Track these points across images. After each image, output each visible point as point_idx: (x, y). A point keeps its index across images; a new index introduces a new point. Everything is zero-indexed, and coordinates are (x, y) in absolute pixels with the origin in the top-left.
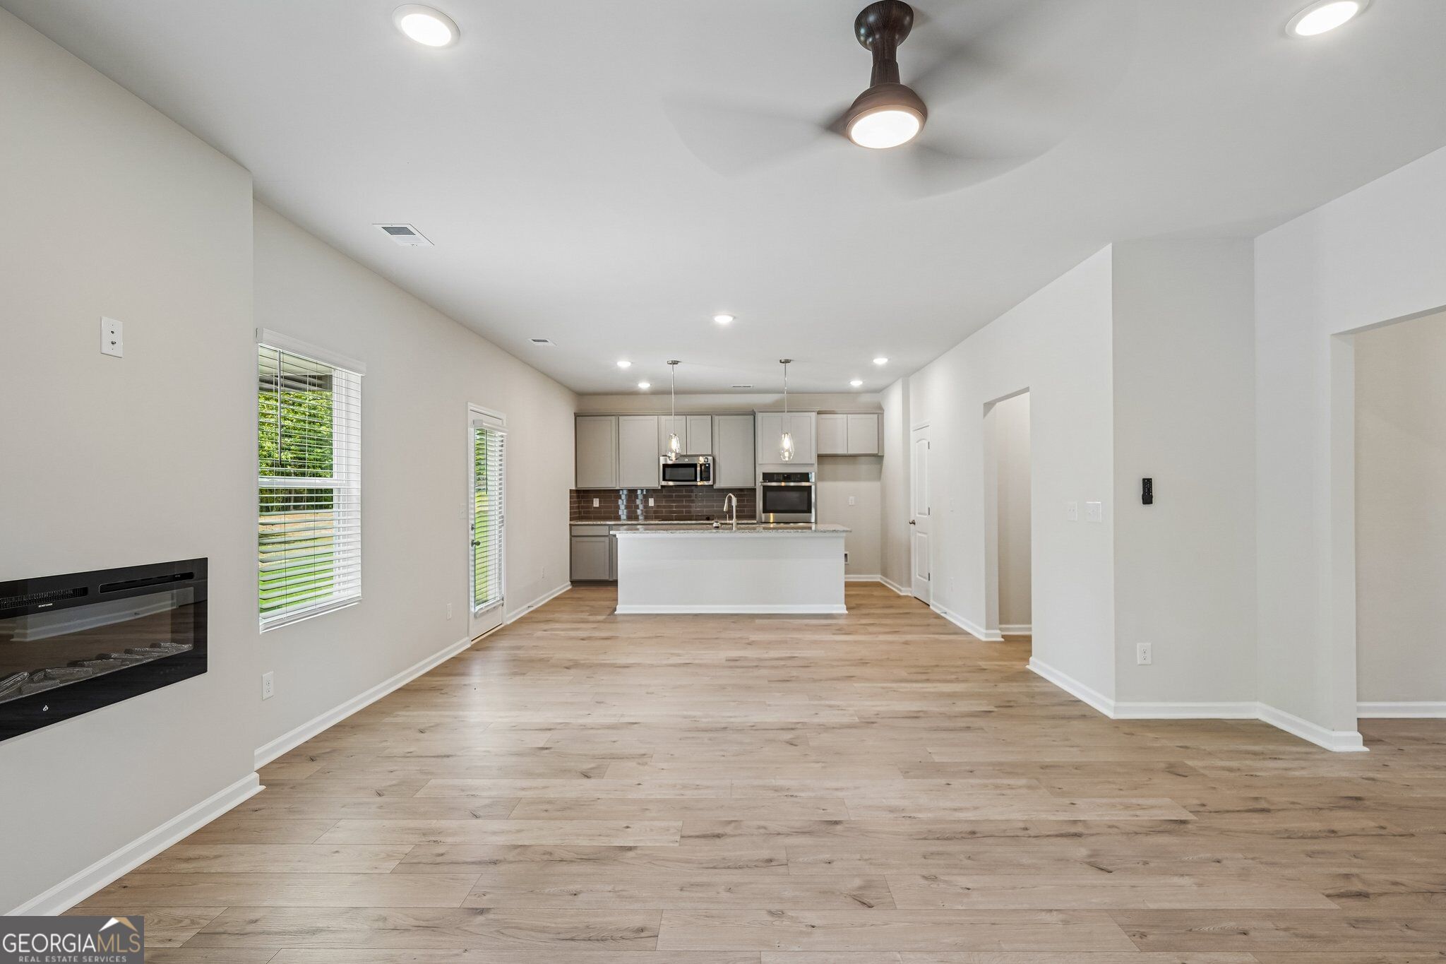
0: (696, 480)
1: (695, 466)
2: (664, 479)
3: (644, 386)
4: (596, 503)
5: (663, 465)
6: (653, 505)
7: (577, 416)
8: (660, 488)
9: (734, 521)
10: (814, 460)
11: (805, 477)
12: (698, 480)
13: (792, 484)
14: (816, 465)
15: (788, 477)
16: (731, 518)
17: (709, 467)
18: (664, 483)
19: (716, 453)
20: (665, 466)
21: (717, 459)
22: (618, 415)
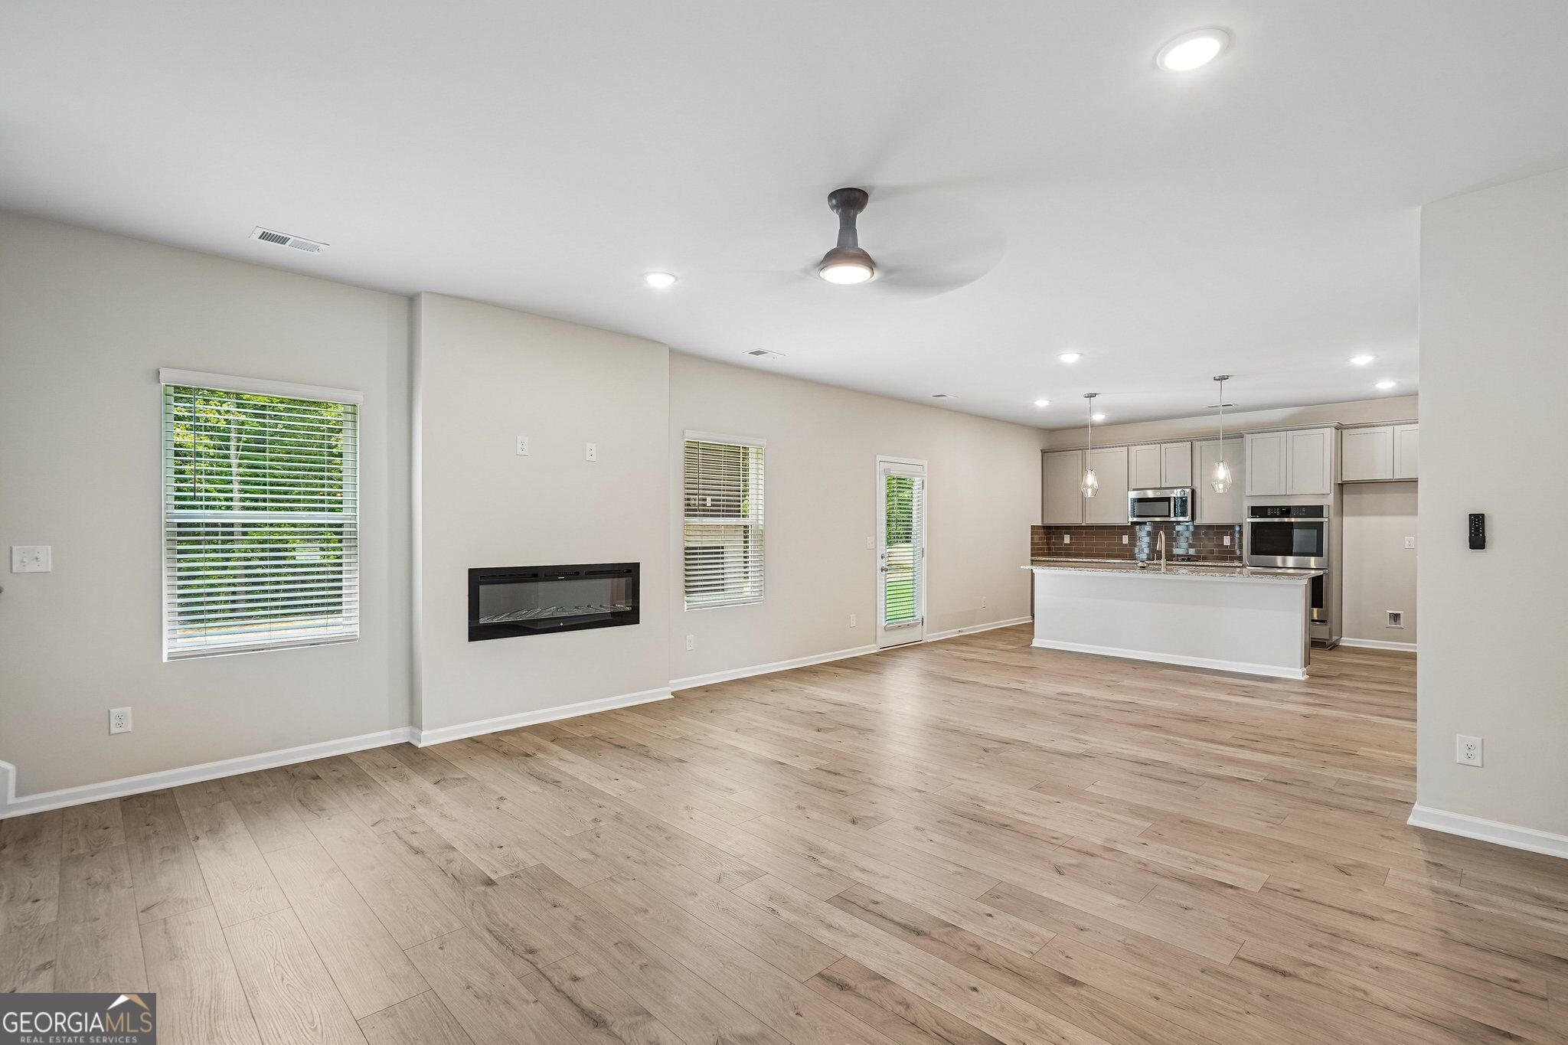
0: (1169, 516)
1: (1168, 499)
3: (1098, 417)
4: (1067, 539)
5: (1133, 499)
7: (1043, 452)
9: (1163, 561)
10: (1329, 490)
11: (1315, 511)
12: (1172, 515)
13: (1293, 520)
14: (1331, 495)
15: (1286, 511)
16: (1159, 558)
17: (1186, 501)
18: (1133, 519)
19: (1197, 485)
21: (1198, 492)
22: (1084, 449)
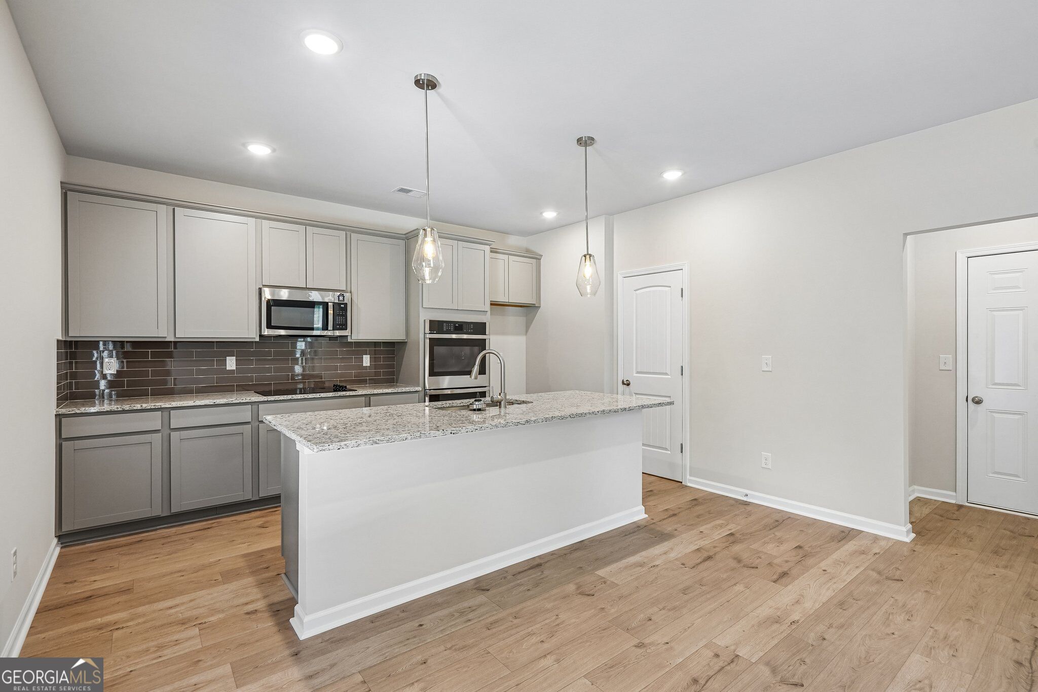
2: (269, 326)
5: (268, 301)
6: (234, 368)
7: (67, 190)
8: (257, 339)
10: (487, 307)
11: (480, 328)
13: (465, 336)
14: (489, 313)
15: (459, 327)
17: (346, 308)
18: (266, 332)
19: (352, 290)
20: (273, 304)
21: (355, 298)
22: (174, 205)
